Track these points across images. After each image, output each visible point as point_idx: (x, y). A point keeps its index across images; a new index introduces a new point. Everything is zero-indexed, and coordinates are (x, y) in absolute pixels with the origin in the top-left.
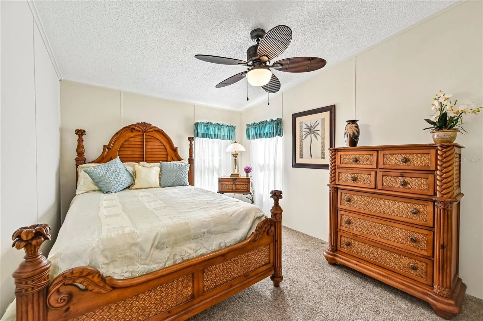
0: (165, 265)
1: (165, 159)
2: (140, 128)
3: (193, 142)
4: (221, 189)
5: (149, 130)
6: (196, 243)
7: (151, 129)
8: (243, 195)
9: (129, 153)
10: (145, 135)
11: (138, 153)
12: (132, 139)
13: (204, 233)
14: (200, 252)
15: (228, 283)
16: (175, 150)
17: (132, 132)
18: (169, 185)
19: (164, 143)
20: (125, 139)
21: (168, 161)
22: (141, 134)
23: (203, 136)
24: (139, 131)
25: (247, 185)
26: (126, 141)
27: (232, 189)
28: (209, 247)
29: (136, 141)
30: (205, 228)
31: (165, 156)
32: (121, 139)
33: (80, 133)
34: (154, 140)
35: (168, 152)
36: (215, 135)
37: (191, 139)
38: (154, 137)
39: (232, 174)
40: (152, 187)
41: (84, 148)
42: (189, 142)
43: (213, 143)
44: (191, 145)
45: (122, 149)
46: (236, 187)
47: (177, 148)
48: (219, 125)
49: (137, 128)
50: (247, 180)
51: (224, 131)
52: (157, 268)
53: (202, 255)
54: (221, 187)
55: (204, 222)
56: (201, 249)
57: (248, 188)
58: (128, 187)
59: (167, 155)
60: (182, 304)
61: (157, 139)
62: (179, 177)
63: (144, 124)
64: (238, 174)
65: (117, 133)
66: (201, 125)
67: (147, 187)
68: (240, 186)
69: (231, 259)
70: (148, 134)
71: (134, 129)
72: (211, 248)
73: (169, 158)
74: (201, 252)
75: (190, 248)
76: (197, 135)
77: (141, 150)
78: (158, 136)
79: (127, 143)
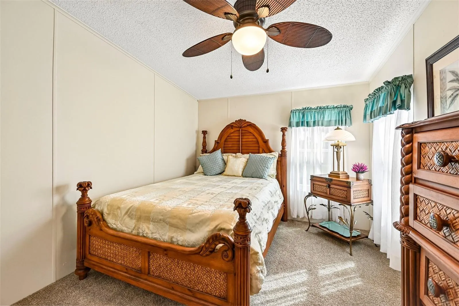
0: (132, 232)
1: (257, 151)
2: (237, 125)
3: (286, 133)
4: (313, 190)
5: (244, 125)
6: (154, 226)
7: (245, 125)
8: (339, 205)
9: (230, 145)
10: (241, 130)
11: (236, 146)
12: (232, 135)
13: (160, 220)
14: (155, 235)
15: (170, 283)
16: (266, 142)
17: (232, 128)
18: (249, 176)
19: (257, 135)
20: (227, 135)
21: (260, 153)
22: (238, 129)
23: (298, 125)
24: (236, 127)
25: (347, 191)
26: (228, 136)
27: (326, 193)
28: (163, 235)
29: (235, 136)
30: (162, 216)
31: (257, 148)
32: (225, 135)
33: (205, 133)
34: (249, 134)
35: (260, 144)
36: (314, 122)
37: (283, 130)
38: (248, 131)
39: (331, 173)
40: (235, 175)
41: (206, 144)
42: (282, 133)
43: (313, 131)
44: (284, 135)
45: (226, 143)
46: (331, 191)
47: (268, 140)
48: (321, 109)
49: (234, 125)
50: (345, 184)
51: (330, 115)
52: (126, 231)
53: (155, 239)
54: (313, 188)
55: (165, 210)
56: (156, 234)
57: (348, 197)
58: (220, 174)
59: (259, 147)
60: (134, 270)
61: (251, 133)
62: (258, 169)
63: (241, 121)
64: (339, 174)
65: (222, 131)
66: (296, 112)
67: (231, 175)
68: (336, 190)
69: (174, 259)
70: (243, 129)
71: (233, 126)
72: (164, 238)
73: (261, 150)
74: (156, 237)
75: (148, 228)
76: (290, 125)
77: (238, 143)
78: (251, 130)
79: (229, 138)
